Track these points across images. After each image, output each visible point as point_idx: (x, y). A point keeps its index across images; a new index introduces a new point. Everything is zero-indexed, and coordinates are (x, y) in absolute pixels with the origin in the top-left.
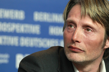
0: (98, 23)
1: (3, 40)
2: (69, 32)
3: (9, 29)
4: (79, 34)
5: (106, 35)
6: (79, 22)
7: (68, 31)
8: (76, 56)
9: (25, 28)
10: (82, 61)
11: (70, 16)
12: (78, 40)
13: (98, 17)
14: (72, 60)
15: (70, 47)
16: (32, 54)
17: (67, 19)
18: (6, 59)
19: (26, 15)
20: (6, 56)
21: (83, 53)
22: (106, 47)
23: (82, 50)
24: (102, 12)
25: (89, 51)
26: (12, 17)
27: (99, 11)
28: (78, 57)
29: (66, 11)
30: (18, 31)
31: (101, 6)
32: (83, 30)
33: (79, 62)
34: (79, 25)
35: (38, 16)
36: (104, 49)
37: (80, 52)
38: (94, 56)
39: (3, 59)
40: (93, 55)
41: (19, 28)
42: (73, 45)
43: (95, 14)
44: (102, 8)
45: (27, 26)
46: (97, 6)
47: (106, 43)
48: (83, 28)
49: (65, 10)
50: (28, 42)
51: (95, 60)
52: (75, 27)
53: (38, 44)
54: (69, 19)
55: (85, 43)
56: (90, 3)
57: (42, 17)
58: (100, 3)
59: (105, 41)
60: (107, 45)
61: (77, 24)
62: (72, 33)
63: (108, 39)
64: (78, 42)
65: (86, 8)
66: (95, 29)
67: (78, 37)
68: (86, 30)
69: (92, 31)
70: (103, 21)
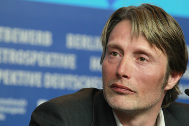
0: (158, 47)
1: (18, 78)
2: (111, 63)
3: (28, 61)
4: (128, 65)
5: (169, 68)
6: (128, 47)
7: (109, 61)
8: (124, 101)
9: (52, 60)
10: (132, 108)
11: (113, 39)
12: (127, 74)
13: (157, 38)
14: (116, 106)
15: (114, 86)
16: (51, 100)
17: (108, 44)
18: (21, 107)
19: (54, 38)
20: (23, 103)
21: (134, 96)
22: (168, 88)
23: (132, 90)
24: (164, 32)
25: (143, 92)
26: (32, 42)
27: (159, 30)
28: (126, 102)
29: (106, 31)
30: (41, 63)
31: (161, 21)
32: (134, 59)
33: (127, 111)
34: (127, 51)
35: (73, 41)
36: (165, 91)
37: (129, 94)
38: (150, 101)
39: (17, 107)
40: (149, 98)
41: (44, 59)
42: (119, 83)
43: (153, 34)
44: (163, 24)
45: (55, 56)
46: (155, 21)
47: (169, 80)
48: (135, 57)
49: (104, 30)
50: (57, 81)
51: (152, 107)
52: (120, 56)
53: (73, 84)
54: (111, 43)
55: (137, 79)
56: (145, 17)
57: (80, 42)
58: (160, 18)
59: (167, 78)
60: (169, 84)
61: (125, 49)
62: (117, 64)
63: (171, 74)
64: (126, 77)
65: (139, 24)
66: (152, 57)
67: (126, 69)
68: (138, 59)
69: (148, 61)
70: (164, 45)
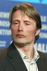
1: (3, 32)
18: (4, 44)
27: (32, 12)
39: (2, 44)
43: (30, 14)
48: (24, 23)
64: (22, 31)
